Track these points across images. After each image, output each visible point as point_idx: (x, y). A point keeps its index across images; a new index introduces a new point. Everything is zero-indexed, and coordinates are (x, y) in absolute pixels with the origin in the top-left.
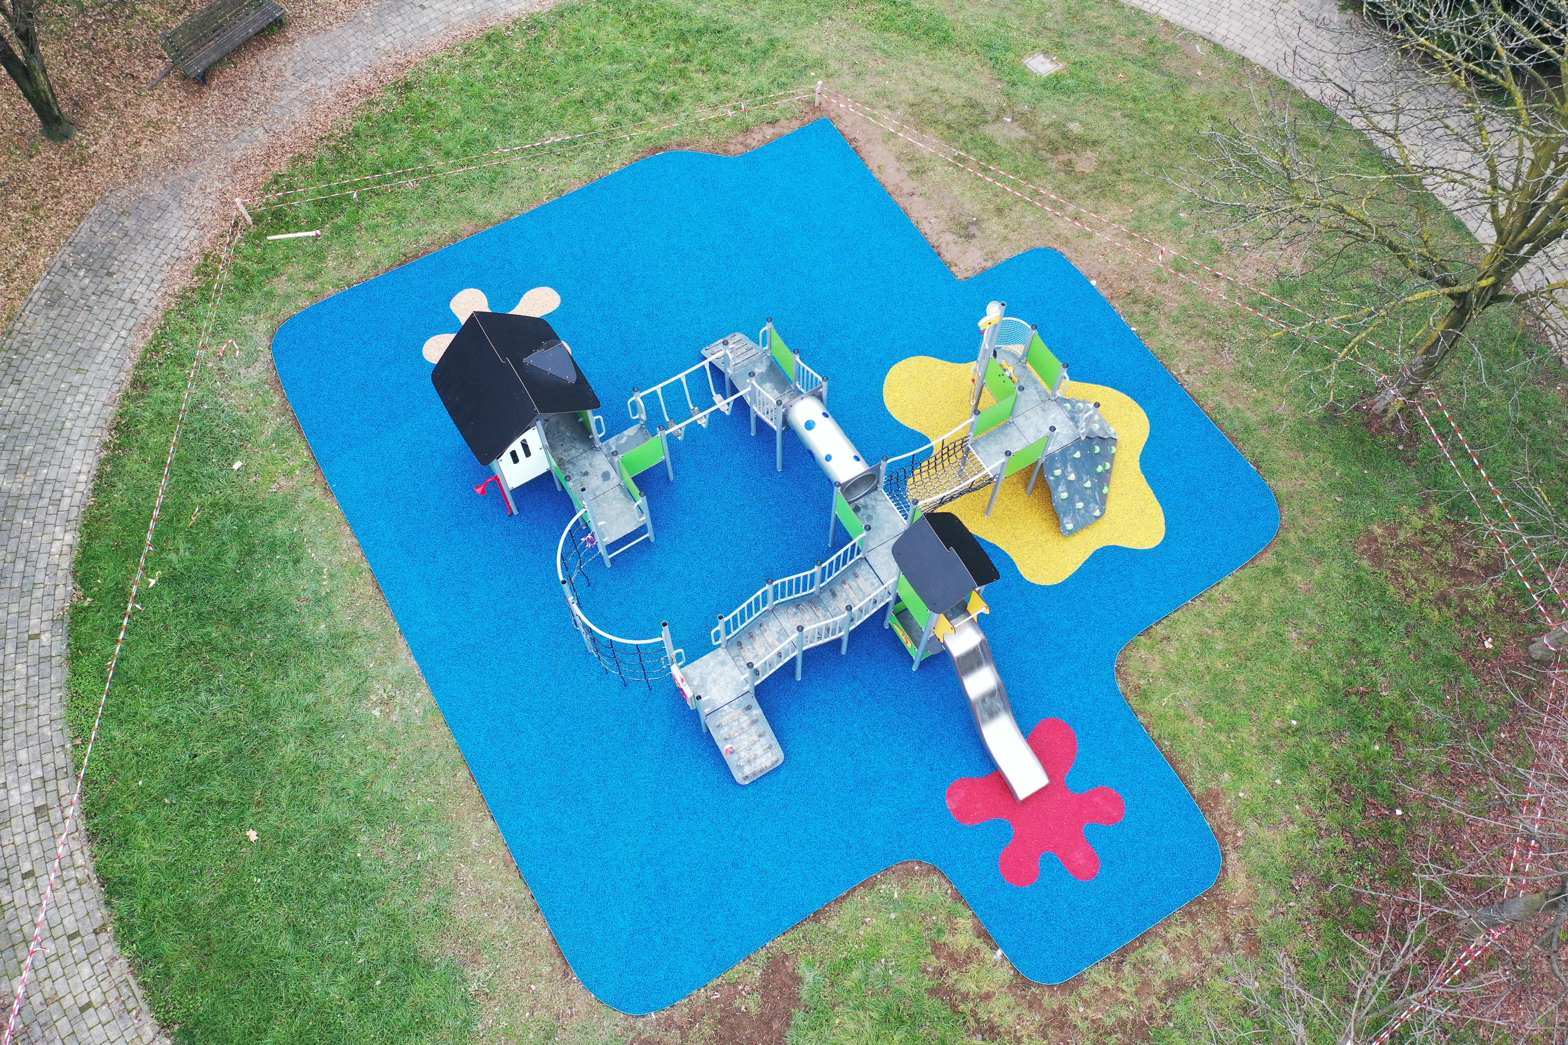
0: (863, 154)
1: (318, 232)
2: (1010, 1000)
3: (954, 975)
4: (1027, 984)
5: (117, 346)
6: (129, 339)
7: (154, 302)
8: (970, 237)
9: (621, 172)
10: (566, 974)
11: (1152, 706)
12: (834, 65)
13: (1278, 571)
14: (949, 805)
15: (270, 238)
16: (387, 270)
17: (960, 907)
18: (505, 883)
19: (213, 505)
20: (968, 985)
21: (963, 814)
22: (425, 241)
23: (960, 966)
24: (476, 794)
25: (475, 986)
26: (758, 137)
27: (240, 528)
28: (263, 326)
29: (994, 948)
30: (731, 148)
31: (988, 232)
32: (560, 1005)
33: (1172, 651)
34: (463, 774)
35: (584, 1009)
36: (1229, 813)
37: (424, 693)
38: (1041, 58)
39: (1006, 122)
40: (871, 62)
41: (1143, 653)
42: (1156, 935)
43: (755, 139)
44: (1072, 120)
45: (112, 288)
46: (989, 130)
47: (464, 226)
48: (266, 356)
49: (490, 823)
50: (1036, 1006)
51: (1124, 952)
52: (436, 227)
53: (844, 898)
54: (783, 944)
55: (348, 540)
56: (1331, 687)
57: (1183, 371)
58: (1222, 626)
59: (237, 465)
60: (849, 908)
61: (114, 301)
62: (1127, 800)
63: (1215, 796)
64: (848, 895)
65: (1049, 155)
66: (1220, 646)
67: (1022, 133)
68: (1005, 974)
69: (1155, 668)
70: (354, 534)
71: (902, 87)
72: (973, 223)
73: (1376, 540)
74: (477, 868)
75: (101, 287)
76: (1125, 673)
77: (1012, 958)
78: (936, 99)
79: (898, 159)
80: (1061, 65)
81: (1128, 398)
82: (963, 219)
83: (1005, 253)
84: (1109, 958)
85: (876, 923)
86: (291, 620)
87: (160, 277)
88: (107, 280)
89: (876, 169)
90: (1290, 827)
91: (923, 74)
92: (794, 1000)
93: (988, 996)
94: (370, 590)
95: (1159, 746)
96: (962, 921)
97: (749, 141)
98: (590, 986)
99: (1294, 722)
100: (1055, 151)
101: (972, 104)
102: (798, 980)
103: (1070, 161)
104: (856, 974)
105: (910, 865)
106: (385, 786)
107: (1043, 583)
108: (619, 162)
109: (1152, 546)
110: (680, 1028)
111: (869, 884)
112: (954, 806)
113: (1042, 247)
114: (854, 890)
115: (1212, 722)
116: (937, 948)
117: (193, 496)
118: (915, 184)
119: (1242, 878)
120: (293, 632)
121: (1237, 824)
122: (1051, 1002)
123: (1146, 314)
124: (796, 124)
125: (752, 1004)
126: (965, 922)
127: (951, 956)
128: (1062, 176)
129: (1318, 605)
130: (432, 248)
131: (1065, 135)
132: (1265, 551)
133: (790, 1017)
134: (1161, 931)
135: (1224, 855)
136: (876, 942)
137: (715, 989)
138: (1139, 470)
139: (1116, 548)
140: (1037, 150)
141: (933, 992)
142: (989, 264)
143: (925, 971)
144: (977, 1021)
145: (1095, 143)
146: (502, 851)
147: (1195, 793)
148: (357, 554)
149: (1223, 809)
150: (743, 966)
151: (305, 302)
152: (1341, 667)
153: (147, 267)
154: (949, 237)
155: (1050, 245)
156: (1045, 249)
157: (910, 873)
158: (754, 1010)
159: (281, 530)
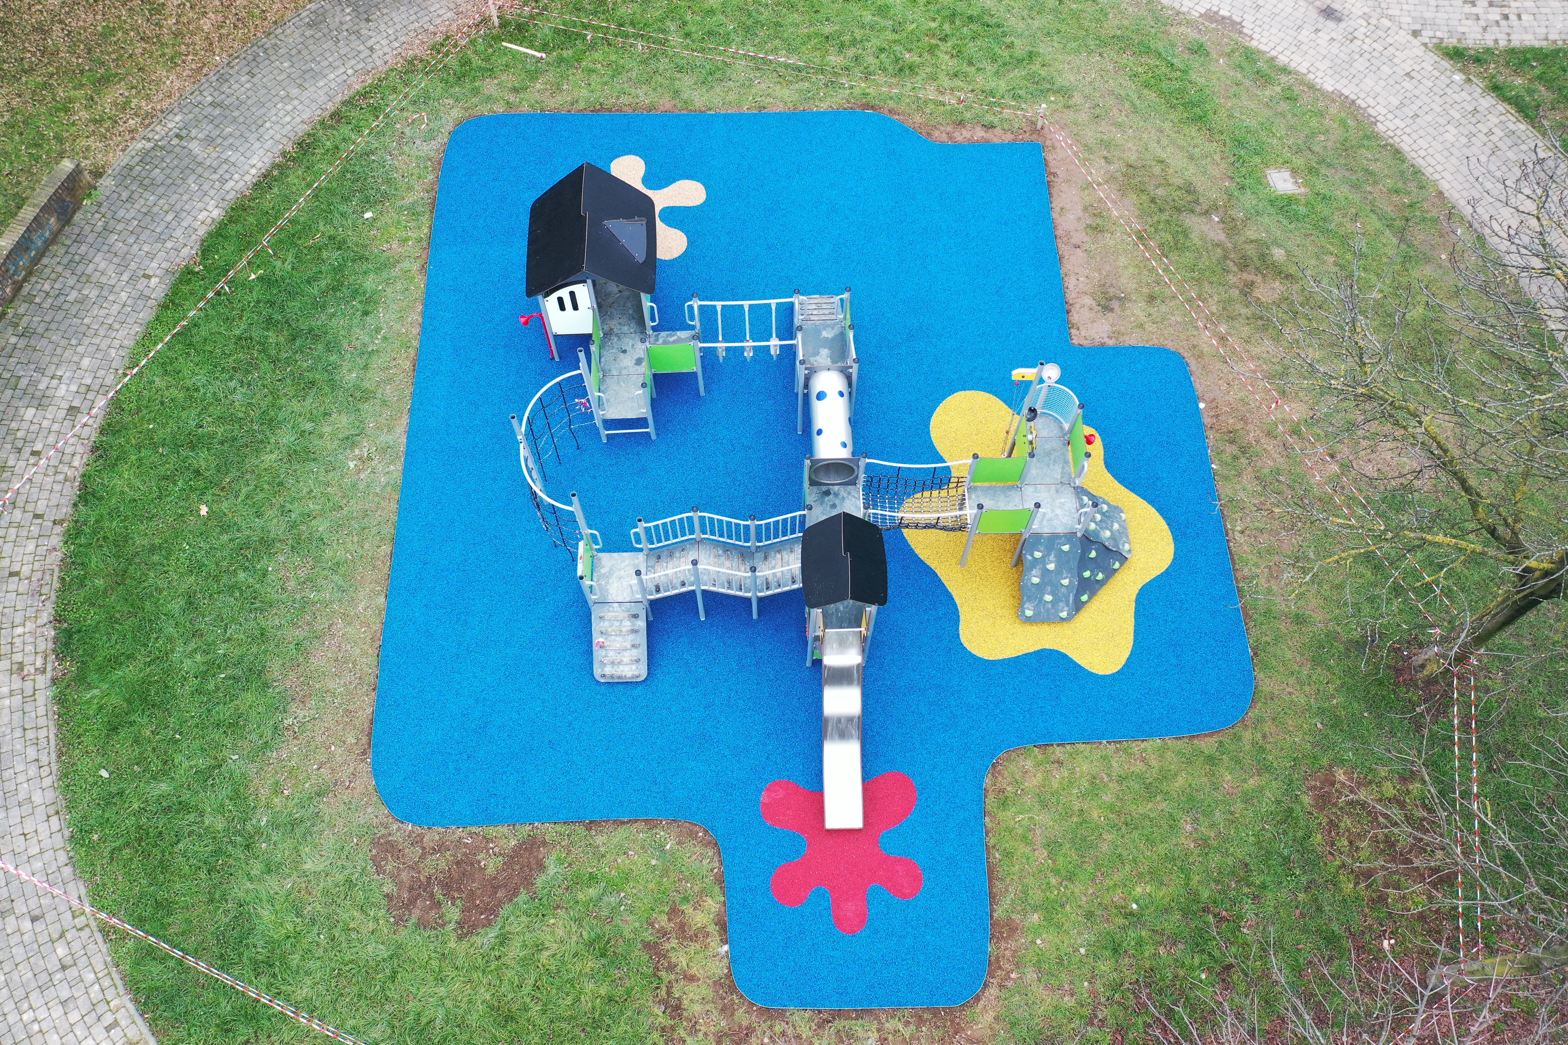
0: (1054, 191)
1: (544, 55)
2: (708, 993)
3: (674, 943)
4: (732, 989)
5: (339, 80)
6: (352, 78)
7: (387, 57)
8: (1107, 309)
9: (823, 114)
10: (364, 753)
11: (1005, 816)
12: (1077, 99)
13: (1211, 760)
14: (763, 797)
15: (504, 44)
16: (580, 111)
17: (717, 889)
18: (364, 653)
19: (331, 238)
20: (681, 959)
21: (770, 812)
22: (625, 100)
23: (685, 938)
24: (386, 570)
25: (290, 721)
26: (966, 134)
27: (340, 265)
28: (456, 113)
29: (725, 942)
30: (936, 133)
31: (1128, 312)
32: (344, 774)
33: (1058, 777)
34: (386, 549)
35: (360, 789)
36: (1015, 951)
37: (396, 469)
38: (1287, 175)
39: (1211, 220)
40: (1115, 111)
41: (1029, 764)
42: (877, 1018)
43: (963, 135)
44: (1279, 246)
45: (363, 32)
46: (1189, 221)
47: (665, 102)
48: (443, 139)
49: (382, 599)
50: (729, 1012)
51: (838, 1014)
52: (640, 93)
53: (623, 823)
54: (549, 831)
55: (415, 316)
56: (1193, 895)
57: (1239, 528)
58: (1121, 779)
59: (368, 215)
60: (621, 833)
61: (358, 42)
62: (927, 884)
63: (1013, 929)
64: (627, 822)
65: (1235, 269)
66: (1108, 798)
67: (1222, 237)
68: (719, 969)
69: (1033, 782)
70: (423, 314)
71: (1130, 145)
72: (1120, 299)
73: (1333, 784)
74: (349, 629)
75: (356, 28)
76: (999, 772)
77: (732, 960)
78: (1157, 170)
79: (1085, 209)
80: (1303, 190)
81: (1166, 527)
82: (1111, 291)
83: (1133, 340)
84: (820, 1012)
85: (636, 860)
86: (333, 358)
87: (403, 39)
88: (363, 24)
89: (1058, 209)
90: (1066, 999)
91: (1159, 142)
92: (528, 882)
93: (692, 979)
94: (407, 365)
95: (988, 853)
96: (710, 901)
97: (956, 134)
98: (376, 773)
99: (1134, 906)
100: (1244, 266)
101: (1189, 189)
102: (541, 867)
103: (1253, 283)
104: (592, 892)
105: (697, 828)
106: (321, 526)
107: (975, 652)
108: (828, 103)
109: (1101, 673)
110: (424, 848)
111: (651, 824)
112: (766, 801)
113: (1172, 349)
114: (636, 821)
115: (1054, 862)
116: (674, 912)
117: (321, 224)
118: (1086, 239)
119: (989, 1016)
120: (331, 369)
121: (1017, 965)
122: (742, 1017)
123: (1235, 458)
124: (1009, 137)
125: (491, 864)
126: (713, 904)
127: (682, 927)
128: (1235, 293)
129: (1232, 813)
130: (625, 109)
131: (1263, 257)
132: (1211, 735)
133: (516, 893)
134: (883, 1017)
135: (986, 986)
136: (627, 877)
137: (471, 834)
138: (1134, 597)
139: (1065, 656)
140: (1225, 258)
141: (647, 946)
142: (1111, 343)
143: (652, 925)
144: (669, 993)
145: (1288, 276)
146: (376, 627)
147: (995, 915)
148: (415, 331)
149: (1012, 944)
150: (504, 830)
151: (500, 108)
152: (1217, 882)
153: (400, 26)
154: (1088, 301)
155: (1181, 351)
156: (1173, 353)
157: (693, 835)
158: (490, 870)
159: (370, 283)
